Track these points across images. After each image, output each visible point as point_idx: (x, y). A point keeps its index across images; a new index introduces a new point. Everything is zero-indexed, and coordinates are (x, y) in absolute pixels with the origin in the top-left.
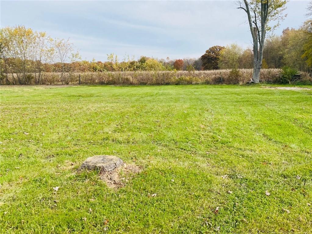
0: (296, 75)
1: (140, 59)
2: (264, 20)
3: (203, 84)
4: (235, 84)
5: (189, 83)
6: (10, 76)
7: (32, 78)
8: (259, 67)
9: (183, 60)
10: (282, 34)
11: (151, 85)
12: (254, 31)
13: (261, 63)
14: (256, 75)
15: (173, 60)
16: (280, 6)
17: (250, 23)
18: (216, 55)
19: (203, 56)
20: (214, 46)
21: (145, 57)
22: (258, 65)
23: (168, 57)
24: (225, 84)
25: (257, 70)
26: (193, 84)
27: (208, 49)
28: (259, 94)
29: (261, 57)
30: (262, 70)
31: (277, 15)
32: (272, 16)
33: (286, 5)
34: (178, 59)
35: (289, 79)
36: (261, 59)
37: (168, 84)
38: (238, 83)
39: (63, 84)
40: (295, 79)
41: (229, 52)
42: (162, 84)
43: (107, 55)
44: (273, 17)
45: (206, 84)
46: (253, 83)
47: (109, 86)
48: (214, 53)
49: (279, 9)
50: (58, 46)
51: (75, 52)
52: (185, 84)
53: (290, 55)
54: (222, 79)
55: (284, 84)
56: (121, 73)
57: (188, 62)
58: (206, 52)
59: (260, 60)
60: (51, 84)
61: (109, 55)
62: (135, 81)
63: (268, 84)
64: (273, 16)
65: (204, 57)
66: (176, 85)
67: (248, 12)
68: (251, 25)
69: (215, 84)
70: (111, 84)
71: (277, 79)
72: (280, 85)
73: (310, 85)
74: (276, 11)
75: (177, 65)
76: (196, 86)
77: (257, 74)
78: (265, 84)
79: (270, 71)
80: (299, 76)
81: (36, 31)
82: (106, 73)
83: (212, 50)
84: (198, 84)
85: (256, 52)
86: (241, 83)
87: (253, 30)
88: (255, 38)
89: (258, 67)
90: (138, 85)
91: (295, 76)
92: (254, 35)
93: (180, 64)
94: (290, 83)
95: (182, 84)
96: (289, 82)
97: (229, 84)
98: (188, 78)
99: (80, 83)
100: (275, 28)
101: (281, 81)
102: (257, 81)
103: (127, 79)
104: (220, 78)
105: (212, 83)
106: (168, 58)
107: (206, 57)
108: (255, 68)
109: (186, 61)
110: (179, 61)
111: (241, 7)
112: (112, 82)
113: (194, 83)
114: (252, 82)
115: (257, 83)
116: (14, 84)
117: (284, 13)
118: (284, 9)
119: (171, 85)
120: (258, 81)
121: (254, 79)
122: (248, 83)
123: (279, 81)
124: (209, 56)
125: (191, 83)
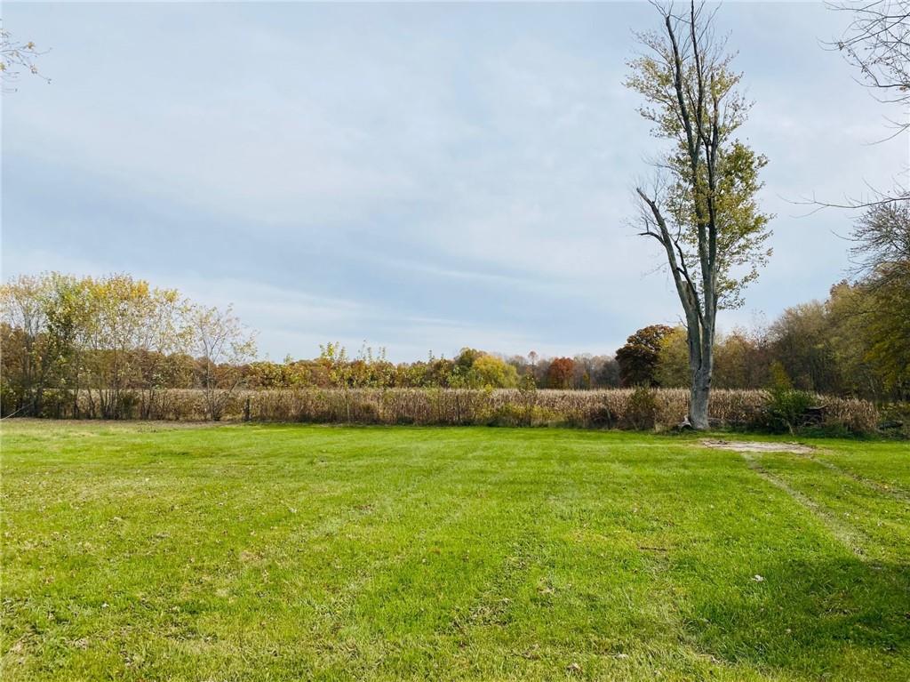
0: (811, 408)
1: (459, 354)
2: (709, 262)
3: (559, 425)
4: (643, 429)
5: (524, 422)
6: (82, 396)
7: (136, 402)
8: (704, 385)
9: (572, 359)
10: (829, 296)
11: (423, 425)
12: (687, 293)
13: (710, 374)
14: (698, 407)
15: (547, 360)
16: (748, 229)
17: (675, 273)
19: (620, 352)
20: (649, 326)
21: (474, 350)
22: (701, 381)
23: (534, 350)
24: (616, 430)
25: (700, 393)
26: (533, 427)
27: (634, 333)
29: (709, 359)
30: (712, 393)
31: (747, 250)
32: (733, 254)
33: (767, 228)
34: (560, 358)
35: (790, 418)
36: (709, 363)
38: (652, 427)
39: (206, 420)
40: (808, 419)
42: (454, 424)
44: (737, 257)
45: (568, 426)
46: (689, 430)
47: (318, 426)
48: (651, 344)
49: (752, 236)
50: (202, 323)
51: (241, 341)
52: (513, 426)
54: (609, 416)
55: (777, 434)
56: (352, 391)
57: (586, 365)
58: (630, 341)
59: (705, 366)
60: (177, 419)
61: (326, 347)
62: (387, 413)
63: (734, 430)
64: (738, 253)
65: (623, 354)
66: (488, 428)
67: (665, 240)
68: (677, 278)
69: (590, 428)
70: (324, 422)
71: (757, 420)
72: (766, 437)
73: (845, 437)
74: (742, 242)
75: (555, 374)
76: (542, 432)
77: (700, 404)
78: (723, 432)
79: (740, 395)
80: (818, 412)
82: (314, 391)
83: (646, 336)
84: (546, 426)
85: (695, 344)
86: (658, 427)
87: (684, 289)
89: (701, 385)
90: (392, 425)
91: (808, 411)
92: (687, 301)
93: (565, 371)
94: (791, 431)
95: (504, 426)
96: (788, 429)
97: (628, 429)
98: (521, 409)
99: (248, 419)
100: (746, 284)
101: (768, 425)
102: (703, 422)
103: (367, 408)
104: (603, 412)
105: (584, 426)
106: (533, 353)
107: (629, 355)
108: (694, 386)
109: (582, 362)
110: (564, 361)
111: (650, 231)
112: (329, 418)
113: (537, 422)
114: (687, 426)
115: (700, 430)
116: (89, 417)
117: (766, 245)
118: (765, 237)
119: (474, 425)
120: (706, 422)
121: (695, 417)
122: (676, 428)
123: (763, 426)
124: (636, 350)
125: (529, 423)
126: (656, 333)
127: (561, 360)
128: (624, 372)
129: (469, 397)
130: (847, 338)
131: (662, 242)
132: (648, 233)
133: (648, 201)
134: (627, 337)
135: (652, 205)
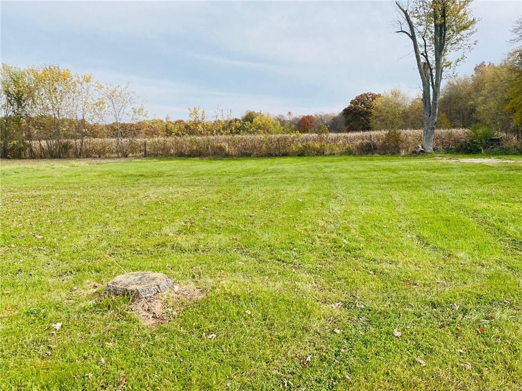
0: (493, 138)
1: (244, 114)
2: (440, 50)
3: (341, 154)
4: (393, 154)
5: (320, 153)
6: (35, 144)
7: (71, 147)
8: (432, 126)
9: (313, 116)
10: (473, 72)
11: (258, 157)
12: (424, 68)
13: (436, 119)
14: (428, 140)
15: (298, 117)
16: (465, 28)
17: (417, 57)
18: (367, 108)
19: (345, 110)
20: (363, 93)
21: (254, 112)
22: (430, 124)
23: (291, 111)
24: (378, 155)
25: (429, 131)
26: (326, 156)
27: (354, 98)
28: (428, 170)
29: (435, 111)
30: (438, 131)
31: (461, 42)
32: (452, 44)
33: (476, 26)
34: (306, 115)
35: (481, 144)
36: (435, 113)
37: (285, 155)
38: (399, 152)
39: (118, 157)
40: (492, 145)
41: (387, 103)
42: (276, 156)
43: (189, 109)
44: (454, 46)
45: (347, 154)
46: (423, 153)
47: (192, 159)
48: (364, 104)
49: (464, 32)
50: (111, 97)
51: (137, 106)
52: (313, 155)
53: (486, 106)
54: (372, 147)
55: (473, 154)
56: (211, 137)
57: (321, 120)
58: (351, 103)
59: (433, 115)
60: (100, 157)
61: (192, 110)
62: (233, 151)
63: (448, 153)
64: (455, 43)
65: (347, 112)
66: (298, 157)
67: (413, 37)
68: (418, 60)
69: (361, 154)
70: (195, 156)
71: (462, 146)
72: (467, 155)
73: (515, 154)
74: (458, 36)
75: (304, 124)
76: (330, 158)
77: (429, 138)
78: (442, 154)
79: (451, 132)
80: (498, 140)
81: (76, 72)
82: (188, 138)
83: (361, 99)
84: (334, 154)
85: (427, 101)
86: (403, 153)
87: (422, 67)
88: (426, 80)
89: (430, 126)
90: (238, 157)
93: (309, 124)
94: (483, 151)
95: (308, 155)
96: (481, 150)
97: (384, 154)
98: (317, 145)
99: (146, 155)
100: (458, 63)
101: (469, 148)
102: (430, 149)
103: (221, 147)
104: (368, 145)
105: (357, 153)
106: (289, 113)
107: (351, 112)
108: (426, 127)
109: (319, 117)
110: (308, 117)
111: (403, 30)
112: (198, 153)
113: (328, 152)
114: (422, 151)
115: (429, 153)
116: (41, 158)
117: (473, 38)
118: (473, 33)
119: (290, 156)
120: (432, 148)
121: (425, 146)
122: (414, 152)
123: (465, 149)
124: (355, 109)
125: (323, 153)
126: (368, 98)
127: (307, 117)
128: (347, 123)
129: (286, 139)
130: (488, 97)
131: (409, 36)
132: (401, 31)
133: (403, 10)
134: (350, 101)
135: (405, 13)
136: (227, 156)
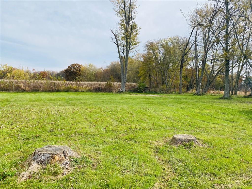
3: (87, 91)
4: (109, 92)
5: (76, 91)
8: (125, 81)
11: (43, 92)
13: (126, 79)
14: (123, 87)
16: (136, 44)
17: (119, 53)
18: (76, 70)
20: (74, 64)
24: (103, 92)
25: (124, 83)
26: (80, 92)
27: (70, 65)
29: (126, 75)
31: (133, 49)
35: (143, 89)
37: (59, 91)
38: (112, 91)
44: (132, 50)
45: (90, 91)
49: (135, 46)
52: (73, 92)
54: (100, 89)
55: (140, 93)
56: (14, 80)
58: (68, 68)
62: (27, 88)
66: (66, 92)
67: (118, 45)
68: (119, 54)
69: (96, 92)
73: (154, 93)
76: (82, 93)
77: (124, 86)
78: (128, 92)
79: (131, 84)
80: (147, 88)
83: (73, 66)
84: (83, 91)
86: (114, 92)
87: (121, 57)
88: (122, 62)
91: (145, 88)
94: (143, 92)
95: (71, 91)
97: (105, 92)
98: (75, 87)
102: (124, 90)
103: (19, 86)
105: (94, 91)
106: (34, 69)
107: (68, 71)
108: (123, 82)
111: (113, 41)
113: (80, 90)
114: (122, 91)
115: (124, 92)
118: (138, 46)
121: (122, 89)
122: (119, 92)
123: (137, 91)
124: (70, 70)
125: (78, 91)
126: (76, 66)
128: (67, 76)
129: (58, 83)
131: (116, 45)
132: (113, 42)
134: (68, 66)
135: (115, 35)
136: (24, 91)
